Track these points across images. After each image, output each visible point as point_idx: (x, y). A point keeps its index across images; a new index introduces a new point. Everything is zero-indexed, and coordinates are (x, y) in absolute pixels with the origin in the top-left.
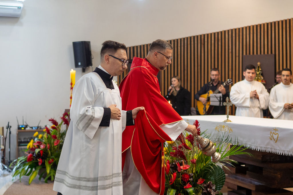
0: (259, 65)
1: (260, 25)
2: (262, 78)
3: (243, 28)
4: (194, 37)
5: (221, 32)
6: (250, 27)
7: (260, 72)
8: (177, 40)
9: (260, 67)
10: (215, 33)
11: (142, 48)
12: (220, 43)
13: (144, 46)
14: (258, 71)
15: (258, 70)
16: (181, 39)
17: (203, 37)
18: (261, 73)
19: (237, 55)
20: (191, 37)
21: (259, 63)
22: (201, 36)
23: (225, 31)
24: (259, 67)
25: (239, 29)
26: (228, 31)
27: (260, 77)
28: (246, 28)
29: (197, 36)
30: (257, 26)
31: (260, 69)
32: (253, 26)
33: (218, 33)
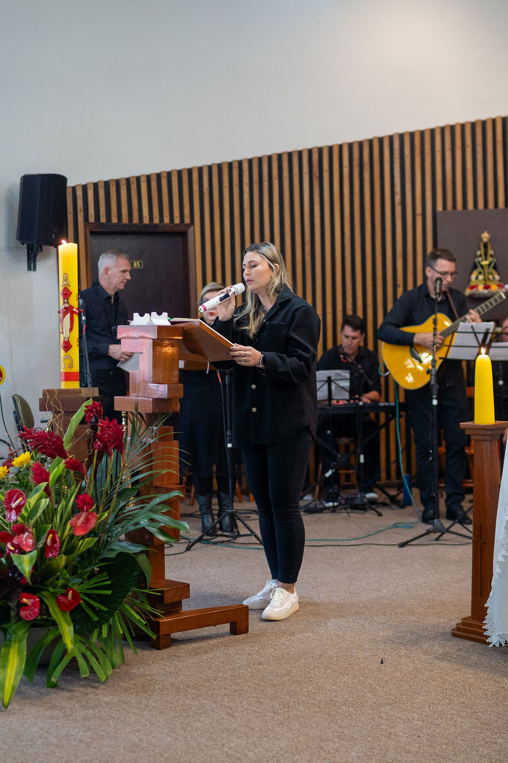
0: (485, 240)
1: (484, 123)
2: (497, 277)
3: (432, 131)
4: (290, 155)
5: (371, 142)
6: (452, 128)
7: (491, 259)
8: (240, 163)
9: (489, 247)
10: (350, 146)
11: (134, 187)
12: (367, 176)
13: (138, 179)
14: (486, 259)
15: (486, 254)
16: (250, 161)
17: (315, 157)
18: (492, 265)
19: (419, 210)
20: (280, 156)
21: (485, 236)
22: (310, 151)
23: (381, 140)
24: (486, 246)
25: (422, 133)
26: (391, 138)
27: (491, 274)
28: (443, 129)
29: (300, 153)
30: (473, 125)
31: (491, 252)
32: (463, 126)
33: (361, 144)
